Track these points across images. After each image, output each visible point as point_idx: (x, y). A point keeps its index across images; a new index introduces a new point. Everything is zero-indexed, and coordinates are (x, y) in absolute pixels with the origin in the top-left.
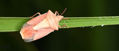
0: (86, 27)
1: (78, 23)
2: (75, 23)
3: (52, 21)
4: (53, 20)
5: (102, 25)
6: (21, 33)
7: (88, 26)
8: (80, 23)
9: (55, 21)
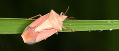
0: (93, 31)
1: (84, 26)
2: (82, 26)
3: (55, 21)
4: (56, 19)
5: (111, 30)
6: (23, 36)
7: (96, 30)
8: (87, 26)
9: (59, 21)
